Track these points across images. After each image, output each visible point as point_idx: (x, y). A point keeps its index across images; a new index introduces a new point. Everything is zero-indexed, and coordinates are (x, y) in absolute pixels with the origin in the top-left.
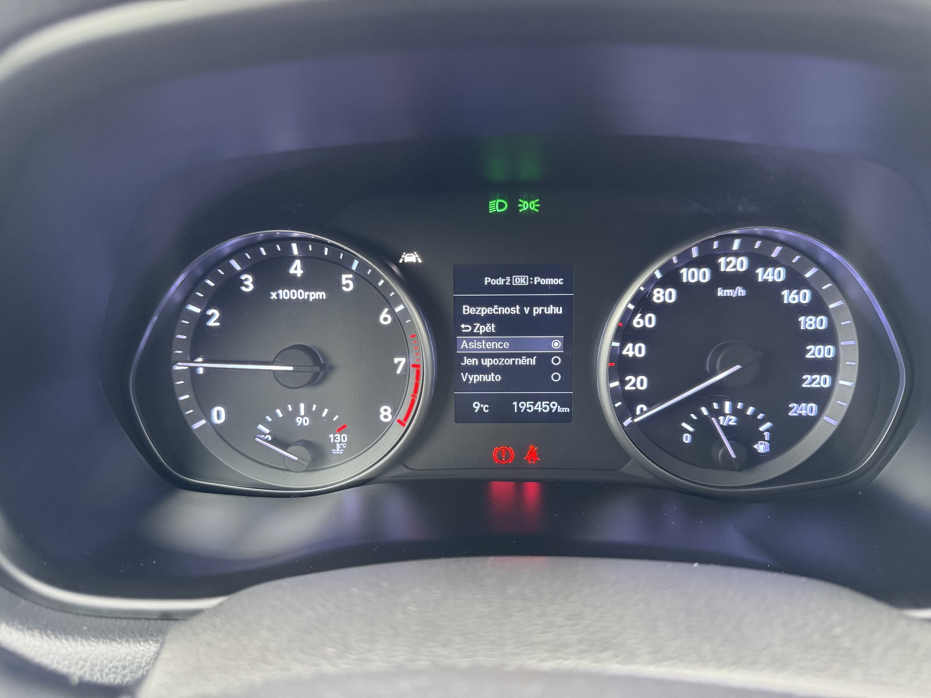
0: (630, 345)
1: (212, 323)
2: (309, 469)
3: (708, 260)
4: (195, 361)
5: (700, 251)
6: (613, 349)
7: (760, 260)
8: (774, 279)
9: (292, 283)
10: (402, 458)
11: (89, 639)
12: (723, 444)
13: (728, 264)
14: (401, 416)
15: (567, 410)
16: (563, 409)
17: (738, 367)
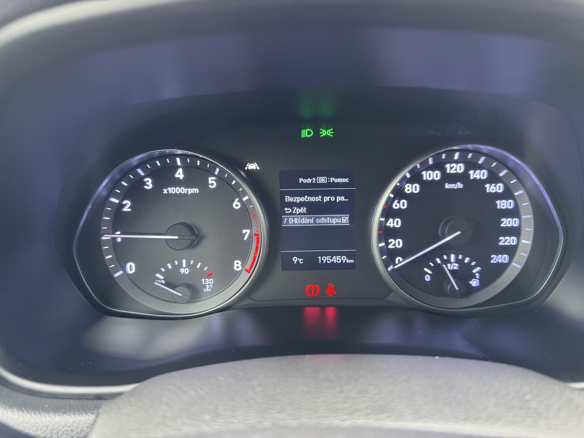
0: (391, 220)
1: (126, 209)
2: (189, 302)
3: (439, 166)
4: (116, 233)
5: (434, 160)
6: (381, 222)
7: (471, 165)
8: (480, 177)
9: (178, 183)
10: (248, 293)
11: (50, 413)
12: (451, 281)
13: (451, 168)
14: (248, 267)
15: (352, 261)
16: (350, 260)
17: (459, 233)
